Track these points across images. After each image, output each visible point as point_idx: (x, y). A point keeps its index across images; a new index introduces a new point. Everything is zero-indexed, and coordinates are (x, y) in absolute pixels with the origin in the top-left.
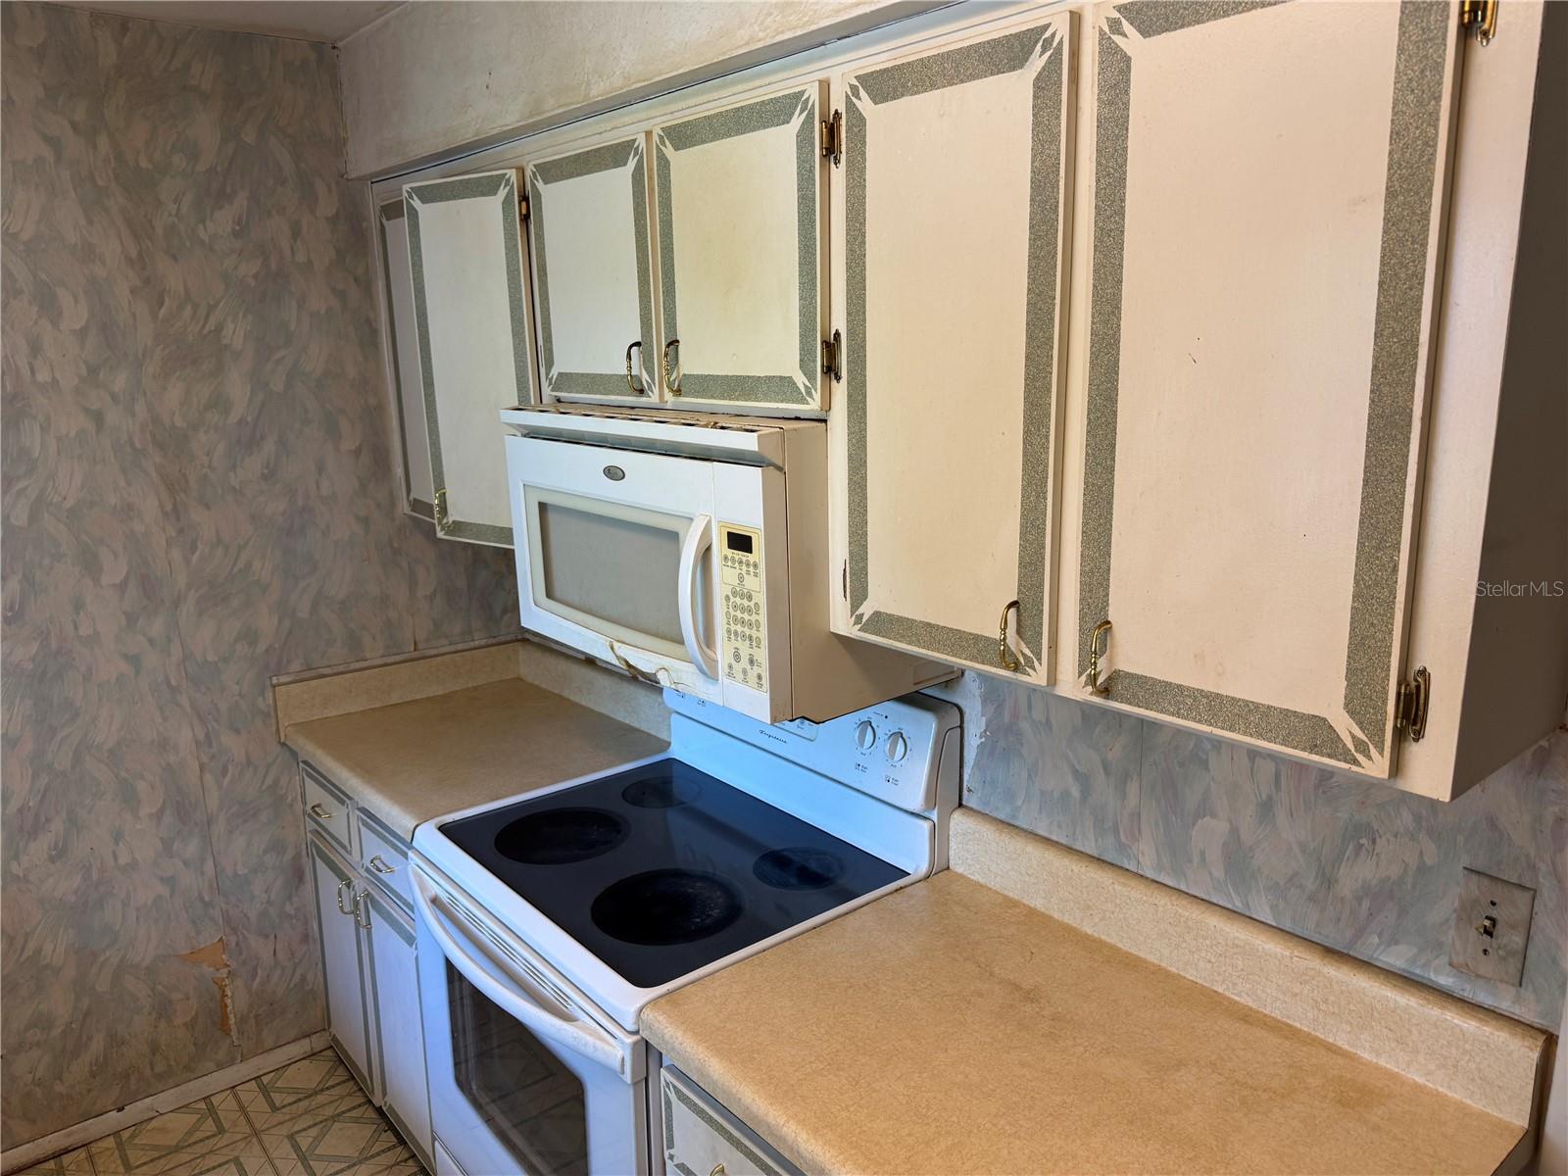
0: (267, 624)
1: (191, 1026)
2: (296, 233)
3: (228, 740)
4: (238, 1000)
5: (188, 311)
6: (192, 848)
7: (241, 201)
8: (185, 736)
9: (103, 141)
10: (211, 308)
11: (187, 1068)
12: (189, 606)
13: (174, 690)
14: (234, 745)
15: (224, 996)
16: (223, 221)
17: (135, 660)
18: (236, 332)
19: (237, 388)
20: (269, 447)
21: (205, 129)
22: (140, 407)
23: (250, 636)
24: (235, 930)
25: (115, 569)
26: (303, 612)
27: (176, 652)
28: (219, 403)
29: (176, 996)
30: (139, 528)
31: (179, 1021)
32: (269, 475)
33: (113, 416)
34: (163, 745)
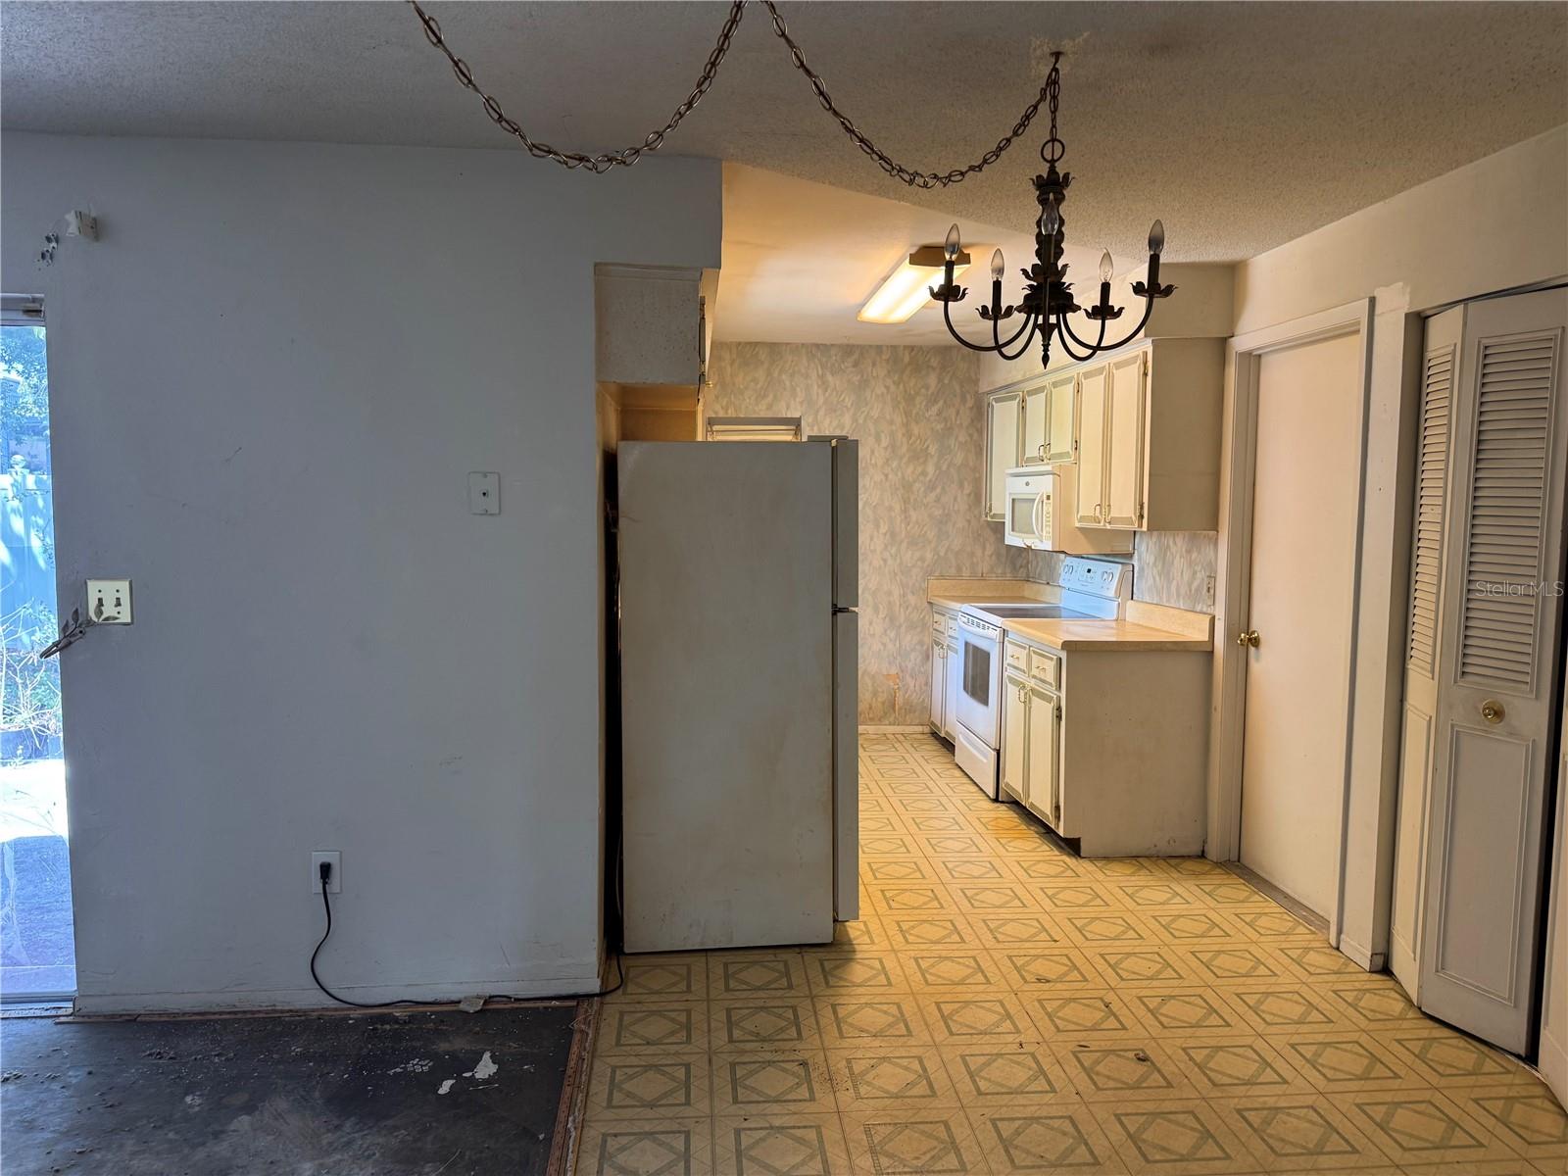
0: (929, 556)
1: (883, 703)
2: (958, 413)
3: (910, 597)
4: (900, 701)
5: (918, 442)
6: (892, 635)
7: (941, 403)
8: (897, 592)
9: (901, 386)
10: (926, 440)
11: (880, 720)
12: (904, 545)
13: (896, 574)
14: (912, 599)
15: (895, 696)
16: (935, 409)
17: (885, 561)
19: (931, 469)
20: (938, 490)
22: (899, 474)
23: (922, 559)
24: (902, 671)
25: (884, 528)
26: (942, 554)
27: (898, 561)
28: (924, 473)
29: (880, 690)
30: (893, 514)
31: (879, 699)
32: (938, 500)
33: (891, 476)
34: (889, 593)
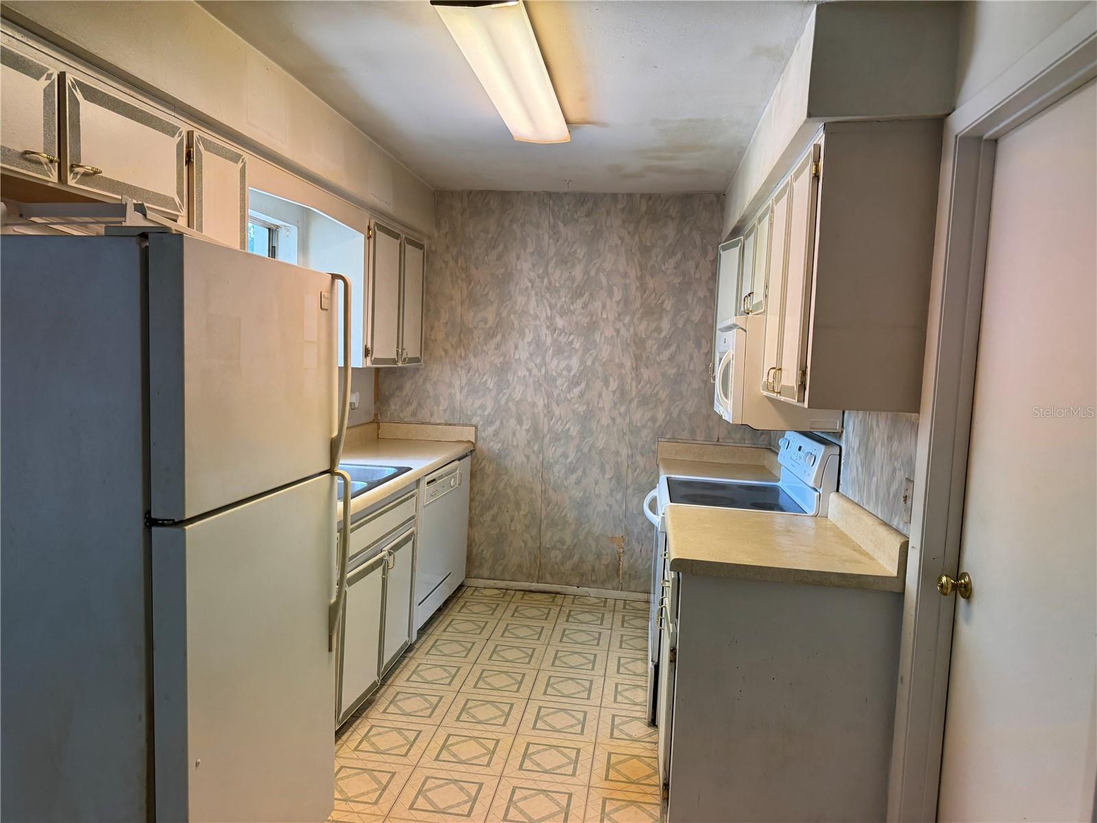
2: (697, 266)
3: (639, 458)
5: (653, 296)
6: (619, 496)
8: (625, 452)
9: (637, 237)
10: (661, 295)
11: (602, 583)
12: (634, 404)
13: (624, 434)
14: (641, 461)
15: (620, 560)
17: (613, 420)
18: (668, 305)
21: (671, 231)
23: (653, 419)
24: (628, 534)
26: (675, 415)
28: (658, 330)
29: (604, 552)
31: (604, 562)
32: (672, 358)
33: (623, 331)
34: (617, 453)
